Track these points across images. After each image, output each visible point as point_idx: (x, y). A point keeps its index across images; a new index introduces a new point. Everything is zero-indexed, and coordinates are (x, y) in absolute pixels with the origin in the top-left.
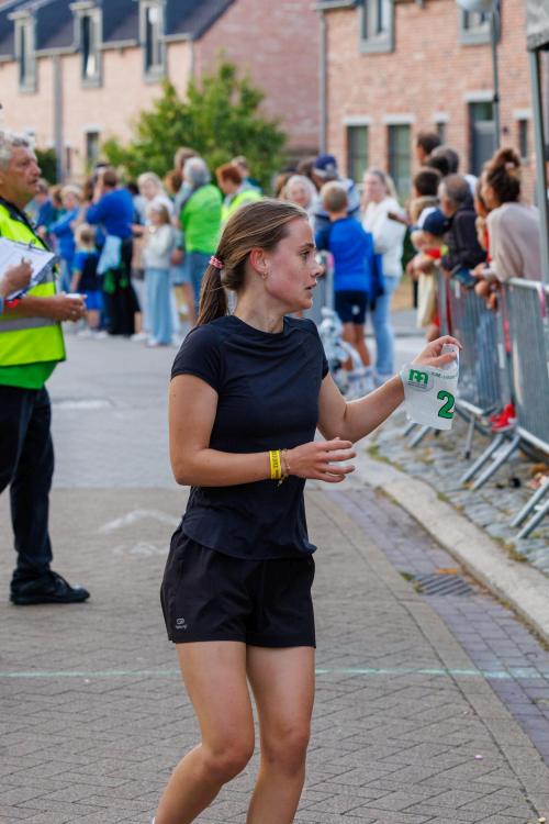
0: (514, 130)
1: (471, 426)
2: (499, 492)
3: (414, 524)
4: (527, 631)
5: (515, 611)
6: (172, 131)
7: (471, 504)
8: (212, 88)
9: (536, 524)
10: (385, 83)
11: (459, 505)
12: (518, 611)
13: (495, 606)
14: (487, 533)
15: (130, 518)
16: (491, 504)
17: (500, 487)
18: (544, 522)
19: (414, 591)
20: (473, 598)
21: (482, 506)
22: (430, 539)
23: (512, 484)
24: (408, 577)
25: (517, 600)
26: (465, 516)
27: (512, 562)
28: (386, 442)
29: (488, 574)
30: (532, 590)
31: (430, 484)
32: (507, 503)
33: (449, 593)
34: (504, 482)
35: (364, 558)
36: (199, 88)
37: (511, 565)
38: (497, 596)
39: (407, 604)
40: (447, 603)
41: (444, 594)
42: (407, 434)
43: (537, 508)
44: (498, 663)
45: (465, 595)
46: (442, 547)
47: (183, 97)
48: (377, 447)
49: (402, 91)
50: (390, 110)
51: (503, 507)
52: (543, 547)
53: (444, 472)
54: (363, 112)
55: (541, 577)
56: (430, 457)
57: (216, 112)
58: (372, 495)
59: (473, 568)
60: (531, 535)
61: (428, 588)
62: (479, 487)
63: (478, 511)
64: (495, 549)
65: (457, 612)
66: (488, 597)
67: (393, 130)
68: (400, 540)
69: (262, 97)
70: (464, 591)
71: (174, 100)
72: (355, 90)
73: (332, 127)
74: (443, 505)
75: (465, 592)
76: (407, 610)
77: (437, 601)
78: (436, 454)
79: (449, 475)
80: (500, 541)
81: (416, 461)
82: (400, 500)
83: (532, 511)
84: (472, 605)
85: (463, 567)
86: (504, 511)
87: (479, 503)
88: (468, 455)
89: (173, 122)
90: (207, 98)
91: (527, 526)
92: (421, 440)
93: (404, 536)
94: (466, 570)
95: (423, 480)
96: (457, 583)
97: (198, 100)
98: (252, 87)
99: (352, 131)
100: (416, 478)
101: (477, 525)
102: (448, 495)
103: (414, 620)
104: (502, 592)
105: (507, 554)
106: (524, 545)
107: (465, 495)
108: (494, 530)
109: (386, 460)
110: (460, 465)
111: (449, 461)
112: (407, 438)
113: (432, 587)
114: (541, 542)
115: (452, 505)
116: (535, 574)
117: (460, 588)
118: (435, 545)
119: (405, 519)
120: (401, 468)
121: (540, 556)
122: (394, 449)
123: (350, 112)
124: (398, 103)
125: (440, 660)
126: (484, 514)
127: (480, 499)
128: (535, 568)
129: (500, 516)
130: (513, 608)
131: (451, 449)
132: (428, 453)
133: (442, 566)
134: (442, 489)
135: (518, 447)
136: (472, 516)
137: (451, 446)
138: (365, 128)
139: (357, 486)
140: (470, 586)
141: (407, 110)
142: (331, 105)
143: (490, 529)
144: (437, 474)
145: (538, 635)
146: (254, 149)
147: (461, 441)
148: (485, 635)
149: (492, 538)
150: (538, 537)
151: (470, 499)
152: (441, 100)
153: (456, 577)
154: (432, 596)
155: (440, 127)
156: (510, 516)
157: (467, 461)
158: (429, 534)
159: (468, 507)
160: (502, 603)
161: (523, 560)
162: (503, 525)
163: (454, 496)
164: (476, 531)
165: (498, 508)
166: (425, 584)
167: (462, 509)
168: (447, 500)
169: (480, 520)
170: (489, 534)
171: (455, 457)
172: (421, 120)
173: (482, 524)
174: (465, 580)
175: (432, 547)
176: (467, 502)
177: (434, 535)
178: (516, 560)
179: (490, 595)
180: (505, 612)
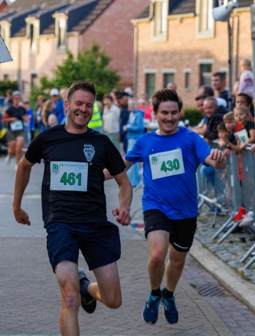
2: (231, 245)
5: (248, 306)
6: (71, 74)
7: (219, 250)
8: (89, 56)
9: (253, 262)
11: (213, 250)
12: (250, 306)
13: (237, 303)
14: (228, 265)
16: (228, 250)
17: (231, 242)
19: (198, 294)
20: (226, 298)
21: (224, 251)
22: (201, 266)
24: (194, 286)
25: (249, 301)
26: (217, 256)
27: (243, 280)
29: (232, 286)
32: (236, 250)
33: (214, 295)
36: (83, 55)
37: (243, 282)
38: (237, 298)
39: (196, 301)
40: (214, 300)
41: (212, 296)
45: (222, 296)
46: (207, 271)
47: (76, 59)
49: (171, 58)
50: (165, 67)
51: (234, 252)
53: (203, 233)
54: (153, 67)
57: (90, 66)
60: (251, 267)
61: (204, 292)
62: (222, 242)
63: (222, 254)
64: (233, 274)
65: (220, 306)
66: (232, 298)
67: (166, 75)
69: (110, 60)
70: (221, 294)
71: (72, 60)
72: (150, 58)
73: (140, 74)
74: (205, 250)
77: (209, 299)
78: (199, 225)
79: (206, 235)
80: (235, 269)
83: (251, 255)
84: (226, 302)
85: (219, 282)
86: (235, 254)
87: (222, 250)
89: (71, 70)
90: (86, 60)
94: (221, 283)
96: (217, 290)
97: (82, 60)
98: (106, 56)
99: (148, 76)
101: (223, 261)
102: (207, 245)
103: (201, 310)
104: (240, 296)
105: (240, 277)
106: (248, 272)
107: (215, 246)
108: (232, 263)
110: (210, 230)
111: (205, 228)
113: (206, 292)
115: (210, 251)
117: (219, 293)
123: (147, 67)
124: (169, 64)
125: (217, 332)
126: (225, 256)
127: (222, 248)
128: (254, 284)
129: (233, 257)
130: (247, 304)
131: (205, 223)
133: (209, 281)
134: (204, 242)
136: (220, 256)
137: (205, 221)
138: (153, 75)
140: (224, 292)
141: (173, 67)
142: (139, 64)
143: (230, 263)
144: (201, 235)
146: (106, 83)
147: (210, 219)
148: (235, 318)
149: (231, 268)
151: (217, 247)
152: (187, 63)
153: (216, 287)
154: (207, 297)
155: (187, 74)
156: (238, 257)
157: (213, 228)
158: (200, 264)
159: (217, 252)
160: (241, 302)
161: (248, 280)
162: (236, 261)
163: (210, 246)
164: (223, 264)
165: (232, 253)
166: (202, 290)
167: (215, 252)
168: (207, 248)
169: (224, 258)
170: (230, 266)
171: (208, 227)
172: (179, 72)
173: (225, 260)
174: (221, 289)
175: (203, 271)
176: (217, 249)
177: (203, 265)
178: (245, 280)
179: (234, 297)
180: (243, 306)
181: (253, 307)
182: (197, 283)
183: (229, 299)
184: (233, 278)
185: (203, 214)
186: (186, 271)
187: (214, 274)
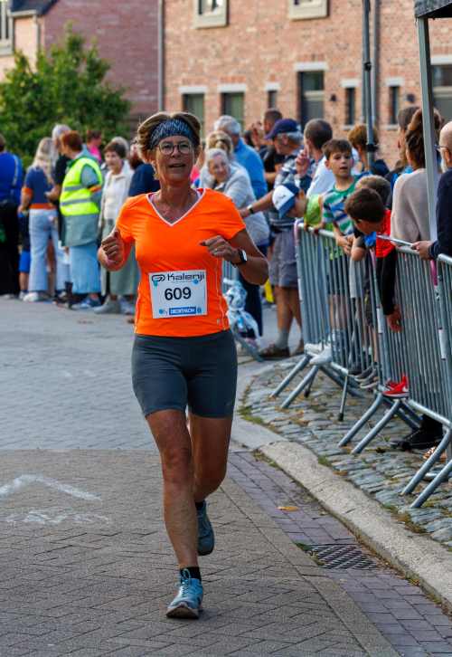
0: (341, 98)
2: (380, 457)
3: (299, 489)
4: (440, 610)
5: (422, 588)
6: (24, 99)
7: (353, 469)
8: (62, 59)
9: (431, 492)
10: (218, 55)
11: (341, 469)
12: (426, 587)
13: (399, 581)
14: (376, 500)
15: (17, 482)
16: (374, 469)
17: (380, 451)
19: (314, 564)
20: (375, 572)
21: (365, 471)
22: (318, 505)
24: (304, 548)
25: (425, 577)
26: (350, 481)
27: (410, 533)
28: (257, 403)
29: (387, 546)
30: (438, 566)
31: (307, 447)
32: (392, 469)
33: (349, 565)
34: (386, 446)
35: (257, 528)
36: (48, 59)
37: (411, 537)
38: (400, 571)
39: (312, 580)
40: (350, 578)
41: (346, 567)
42: (277, 395)
43: (429, 475)
44: (419, 649)
45: (367, 568)
46: (331, 514)
47: (33, 67)
48: (249, 408)
49: (236, 61)
50: (224, 80)
51: (386, 473)
52: (441, 518)
53: (319, 434)
54: (198, 83)
55: (445, 550)
56: (303, 419)
57: (65, 81)
58: (251, 458)
60: (425, 505)
61: (327, 562)
62: (359, 452)
63: (362, 477)
64: (390, 519)
65: (363, 589)
66: (389, 571)
67: (226, 98)
69: (106, 68)
70: (364, 564)
71: (27, 70)
72: (191, 61)
73: (170, 95)
74: (325, 469)
75: (366, 565)
76: (314, 588)
78: (309, 416)
79: (325, 437)
80: (392, 510)
81: (290, 423)
82: (279, 463)
83: (422, 479)
84: (375, 579)
85: (358, 537)
86: (387, 477)
87: (362, 468)
88: (341, 417)
89: (25, 90)
90: (56, 69)
91: (422, 495)
92: (292, 401)
93: (292, 502)
94: (361, 540)
95: (300, 442)
96: (354, 555)
97: (49, 71)
98: (97, 58)
99: (187, 98)
100: (292, 440)
101: (365, 491)
102: (330, 459)
103: (323, 599)
104: (407, 566)
105: (403, 525)
106: (419, 515)
107: (347, 459)
108: (383, 497)
109: (260, 422)
110: (335, 426)
111: (323, 423)
112: (277, 399)
114: (437, 513)
115: (336, 470)
117: (360, 560)
118: (323, 513)
119: (288, 483)
120: (276, 430)
121: (439, 528)
122: (266, 409)
123: (186, 82)
124: (232, 73)
125: (360, 646)
126: (370, 480)
127: (363, 464)
128: (435, 540)
129: (387, 482)
130: (420, 584)
131: (323, 411)
132: (301, 415)
133: (336, 537)
134: (322, 453)
136: (358, 482)
137: (322, 407)
138: (200, 96)
139: (236, 450)
140: (369, 558)
141: (241, 80)
142: (168, 76)
143: (378, 495)
144: (314, 437)
146: (100, 117)
147: (332, 402)
148: (397, 615)
149: (383, 506)
150: (432, 507)
151: (352, 464)
152: (271, 71)
153: (353, 548)
154: (334, 570)
155: (271, 94)
156: (397, 482)
157: (340, 423)
158: (316, 500)
159: (351, 472)
160: (407, 579)
161: (422, 532)
162: (392, 493)
163: (336, 461)
164: (366, 499)
165: (383, 474)
166: (323, 556)
167: (346, 474)
168: (328, 464)
169: (367, 486)
170: (380, 503)
171: (329, 419)
172: (254, 90)
173: (371, 490)
174: (363, 552)
175: (322, 515)
176: (351, 467)
177: (322, 502)
178: (414, 531)
179: (392, 568)
180: (412, 588)
181: (433, 588)
182: (311, 540)
183: (381, 573)
184: (387, 529)
185: (318, 392)
186: (286, 514)
187: (347, 520)
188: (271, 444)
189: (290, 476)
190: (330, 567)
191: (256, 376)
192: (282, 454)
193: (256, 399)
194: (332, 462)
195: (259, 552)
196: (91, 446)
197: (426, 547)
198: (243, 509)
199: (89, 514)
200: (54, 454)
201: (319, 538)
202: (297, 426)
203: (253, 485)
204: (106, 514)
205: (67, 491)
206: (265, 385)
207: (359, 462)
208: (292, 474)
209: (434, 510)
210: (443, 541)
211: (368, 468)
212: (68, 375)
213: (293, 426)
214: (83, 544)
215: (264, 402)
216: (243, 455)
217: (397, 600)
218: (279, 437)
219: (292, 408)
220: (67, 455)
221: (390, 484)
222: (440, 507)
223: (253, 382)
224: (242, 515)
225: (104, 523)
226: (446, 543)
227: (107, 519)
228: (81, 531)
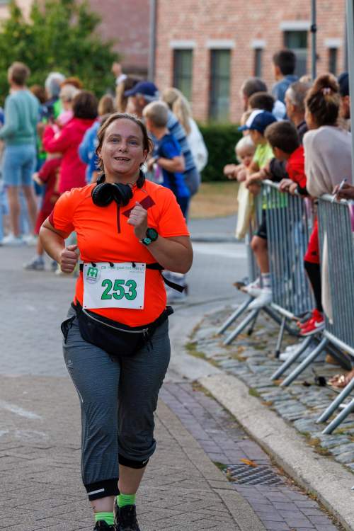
0: (324, 57)
1: (282, 327)
2: (306, 389)
3: (227, 416)
4: (331, 521)
5: (319, 502)
6: (17, 49)
7: (279, 400)
8: (54, 11)
9: (340, 421)
10: (208, 12)
11: (268, 400)
12: (324, 503)
13: (301, 496)
14: (294, 427)
16: (298, 400)
17: (307, 385)
18: (347, 419)
19: (227, 480)
20: (280, 488)
21: (290, 402)
22: (242, 431)
23: (318, 382)
24: (221, 466)
25: (322, 493)
26: (275, 410)
27: (317, 456)
28: (203, 339)
29: (295, 466)
30: (335, 484)
31: (242, 380)
32: (314, 400)
33: (259, 482)
34: (311, 380)
35: (182, 447)
36: (42, 10)
37: (317, 459)
38: (303, 488)
39: (220, 492)
40: (257, 493)
41: (255, 484)
42: (222, 332)
43: (341, 406)
45: (274, 485)
46: (252, 439)
47: (27, 19)
48: (195, 344)
49: (225, 18)
50: (213, 36)
51: (309, 404)
52: (347, 443)
53: (255, 368)
54: (188, 38)
55: (345, 471)
56: (242, 355)
57: (56, 32)
58: (189, 388)
59: (282, 459)
60: (335, 432)
61: (239, 478)
62: (287, 385)
63: (286, 407)
64: (302, 443)
65: (266, 501)
66: (293, 488)
67: (215, 53)
68: (214, 431)
69: (98, 21)
71: (20, 21)
72: (182, 17)
73: (160, 49)
74: (254, 399)
75: (274, 482)
76: (221, 498)
77: (247, 490)
78: (249, 352)
79: (260, 372)
80: (306, 436)
81: (230, 358)
82: (214, 393)
83: (337, 409)
84: (280, 494)
85: (272, 459)
86: (309, 408)
87: (288, 399)
89: (18, 40)
90: (49, 20)
91: (332, 423)
92: (235, 338)
93: (218, 427)
94: (275, 461)
95: (236, 376)
96: (266, 474)
97: (41, 22)
98: (89, 11)
99: (178, 53)
100: (229, 373)
101: (285, 420)
102: (259, 390)
103: (227, 508)
104: (308, 483)
105: (312, 448)
106: (329, 440)
107: (275, 391)
108: (301, 425)
109: (203, 356)
110: (271, 362)
111: (260, 359)
112: (223, 336)
113: (243, 476)
114: (345, 438)
115: (263, 400)
116: (339, 468)
117: (269, 478)
118: (246, 437)
119: (219, 411)
120: (217, 364)
121: (343, 452)
122: (210, 345)
123: (176, 37)
124: (221, 29)
126: (292, 409)
127: (289, 396)
128: (338, 462)
129: (306, 412)
130: (317, 498)
131: (263, 348)
132: (241, 351)
133: (252, 458)
134: (253, 386)
135: (324, 348)
136: (281, 411)
137: (263, 345)
138: (189, 51)
139: (175, 380)
140: (278, 477)
141: (229, 37)
142: (160, 30)
143: (297, 423)
144: (250, 371)
145: (340, 525)
146: (89, 68)
147: (272, 341)
148: (291, 524)
149: (299, 433)
150: (342, 433)
151: (279, 395)
152: (259, 29)
153: (265, 468)
154: (243, 485)
155: (258, 51)
156: (316, 412)
157: (276, 360)
158: (241, 426)
159: (277, 403)
160: (308, 494)
161: (328, 455)
162: (309, 421)
163: (264, 392)
164: (284, 425)
165: (305, 405)
166: (236, 473)
167: (271, 404)
168: (258, 396)
169: (288, 415)
170: (297, 429)
171: (266, 356)
172: (241, 46)
173: (290, 419)
174: (274, 471)
175: (244, 439)
176: (276, 398)
177: (245, 428)
178: (321, 454)
179: (296, 485)
180: (310, 502)
181: (327, 502)
182: (229, 460)
183: (286, 489)
184: (297, 451)
185: (261, 331)
186: (211, 437)
187: (264, 444)
188: (209, 376)
189: (221, 405)
190: (240, 483)
191: (207, 316)
192: (218, 385)
193: (202, 336)
194: (260, 393)
195: (178, 468)
196: (42, 372)
197: (328, 468)
198: (171, 431)
199: (28, 430)
200: (6, 378)
201: (237, 458)
202: (236, 361)
203: (186, 411)
204: (44, 431)
205: (12, 410)
206: (214, 324)
207: (286, 394)
208: (224, 403)
209: (342, 436)
210: (345, 463)
211: (293, 399)
212: (31, 308)
213: (232, 361)
214: (19, 455)
215: (210, 338)
216: (183, 386)
217: (295, 512)
218: (218, 371)
219: (234, 345)
220: (19, 379)
221: (309, 413)
222: (348, 434)
223: (203, 321)
224: (170, 437)
225: (41, 438)
226: (347, 465)
227: (44, 435)
228: (19, 444)
